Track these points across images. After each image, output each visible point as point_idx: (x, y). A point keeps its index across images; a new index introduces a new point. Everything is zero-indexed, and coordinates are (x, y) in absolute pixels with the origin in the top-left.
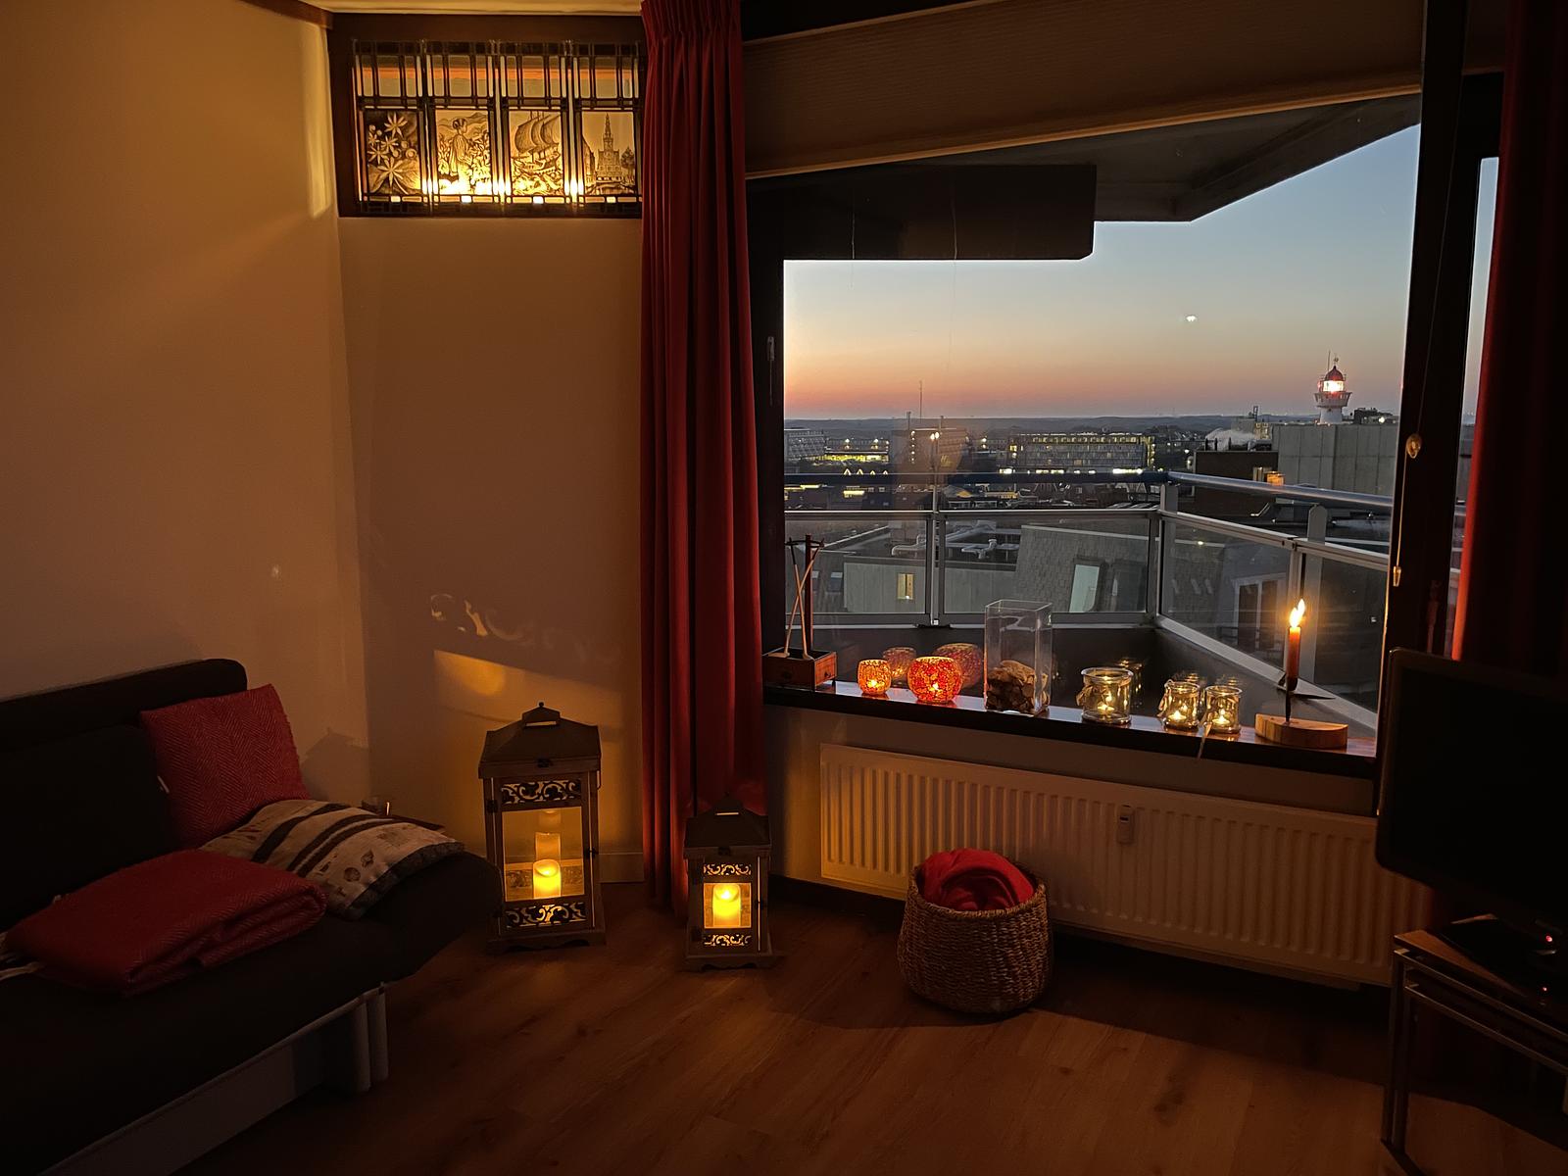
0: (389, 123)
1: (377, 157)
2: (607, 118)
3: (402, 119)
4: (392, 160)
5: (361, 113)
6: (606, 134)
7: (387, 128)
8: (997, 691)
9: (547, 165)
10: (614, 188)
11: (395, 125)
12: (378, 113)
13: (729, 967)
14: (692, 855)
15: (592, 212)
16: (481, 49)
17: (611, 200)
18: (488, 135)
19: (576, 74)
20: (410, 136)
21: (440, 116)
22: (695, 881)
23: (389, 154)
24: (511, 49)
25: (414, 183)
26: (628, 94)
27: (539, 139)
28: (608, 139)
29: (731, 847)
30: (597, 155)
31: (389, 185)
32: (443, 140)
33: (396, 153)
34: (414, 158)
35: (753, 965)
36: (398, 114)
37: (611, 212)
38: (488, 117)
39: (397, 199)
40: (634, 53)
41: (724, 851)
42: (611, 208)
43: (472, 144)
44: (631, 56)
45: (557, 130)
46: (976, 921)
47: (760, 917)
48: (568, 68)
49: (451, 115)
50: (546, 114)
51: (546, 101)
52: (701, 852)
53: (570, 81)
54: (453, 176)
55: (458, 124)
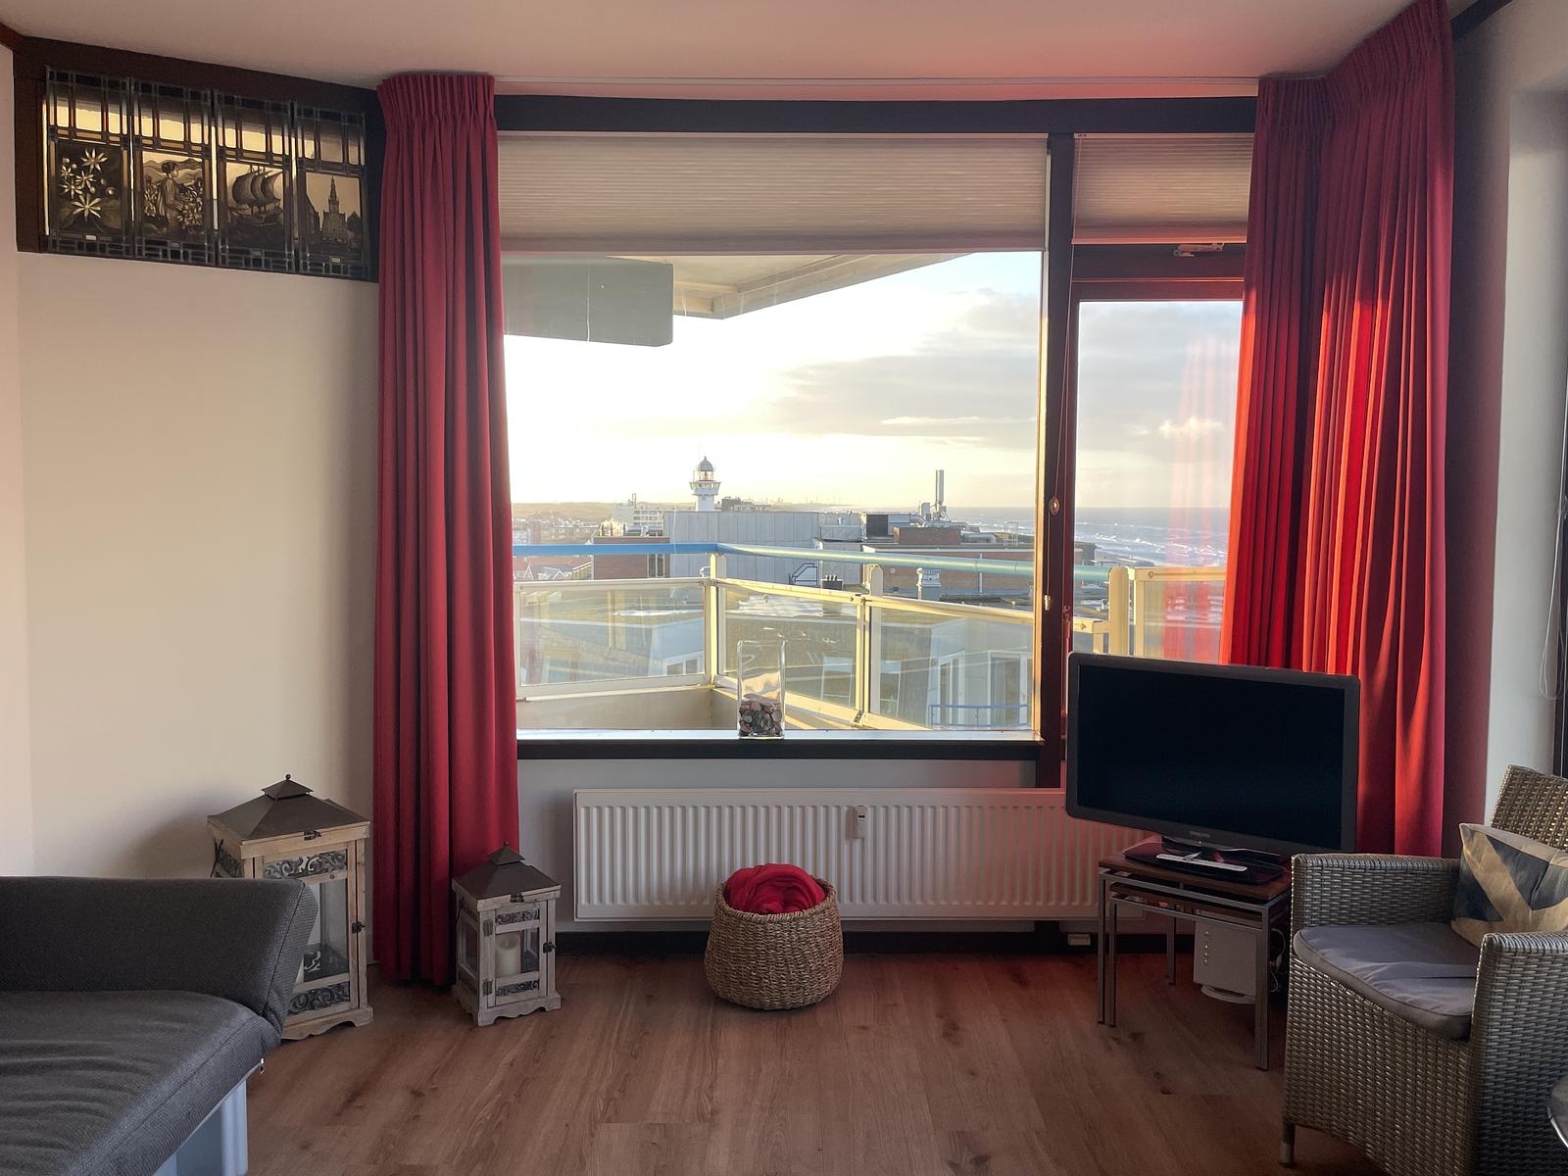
0: (86, 158)
1: (70, 192)
2: (333, 181)
3: (101, 155)
4: (88, 195)
5: (52, 144)
6: (331, 196)
7: (84, 162)
8: (749, 719)
9: (268, 220)
10: (339, 249)
11: (93, 160)
12: (72, 145)
13: (521, 1015)
14: (486, 907)
15: (316, 271)
16: (196, 96)
17: (336, 260)
18: (202, 181)
19: (300, 136)
20: (111, 174)
21: (148, 156)
22: (488, 932)
23: (86, 190)
24: (229, 101)
25: (115, 223)
26: (353, 159)
27: (259, 193)
28: (333, 200)
29: (523, 894)
30: (321, 216)
31: (85, 223)
32: (149, 181)
33: (93, 190)
34: (115, 196)
35: (542, 1009)
36: (98, 149)
37: (336, 272)
38: (202, 165)
39: (94, 238)
40: (361, 123)
41: (517, 898)
42: (336, 268)
43: (183, 189)
44: (358, 126)
45: (278, 186)
46: (778, 923)
47: (547, 961)
48: (291, 129)
49: (159, 158)
50: (267, 169)
51: (268, 157)
52: (495, 902)
53: (293, 140)
54: (161, 221)
55: (168, 167)
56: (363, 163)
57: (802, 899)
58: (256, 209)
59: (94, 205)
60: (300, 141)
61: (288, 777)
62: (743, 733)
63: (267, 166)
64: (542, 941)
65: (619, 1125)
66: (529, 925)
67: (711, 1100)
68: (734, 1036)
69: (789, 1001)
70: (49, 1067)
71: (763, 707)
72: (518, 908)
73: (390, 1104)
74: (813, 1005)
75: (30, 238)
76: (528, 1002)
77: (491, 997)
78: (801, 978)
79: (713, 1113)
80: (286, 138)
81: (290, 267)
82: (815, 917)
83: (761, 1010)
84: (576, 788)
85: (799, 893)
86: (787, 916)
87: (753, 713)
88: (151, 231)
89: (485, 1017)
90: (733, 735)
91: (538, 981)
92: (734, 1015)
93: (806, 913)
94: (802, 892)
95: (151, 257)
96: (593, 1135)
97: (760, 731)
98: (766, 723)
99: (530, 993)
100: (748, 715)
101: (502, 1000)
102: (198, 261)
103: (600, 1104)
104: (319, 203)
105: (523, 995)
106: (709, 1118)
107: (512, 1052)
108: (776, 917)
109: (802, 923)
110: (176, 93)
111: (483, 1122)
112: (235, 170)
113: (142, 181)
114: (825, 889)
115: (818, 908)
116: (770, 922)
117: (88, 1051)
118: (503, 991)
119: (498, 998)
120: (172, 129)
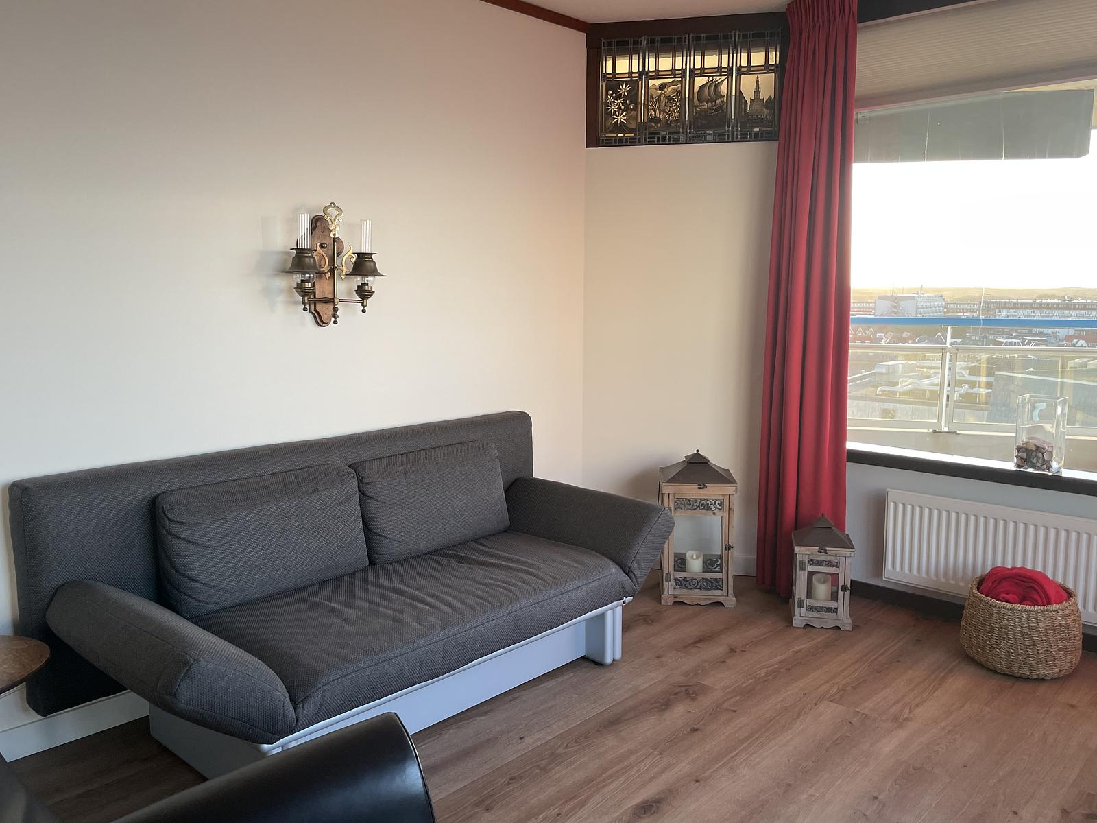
0: (620, 89)
1: (611, 110)
2: (758, 78)
3: (628, 86)
4: (620, 111)
5: (604, 84)
6: (756, 88)
7: (619, 92)
8: (1025, 456)
9: (716, 110)
10: (759, 122)
11: (624, 90)
12: (614, 83)
13: (823, 627)
14: (801, 552)
15: (743, 139)
16: (679, 40)
17: (757, 130)
18: (680, 92)
19: (739, 51)
20: (632, 97)
21: (652, 82)
22: (803, 569)
23: (619, 108)
24: (698, 39)
25: (633, 125)
26: (772, 62)
27: (712, 93)
28: (757, 91)
29: (827, 549)
30: (749, 102)
31: (619, 127)
32: (652, 97)
33: (623, 107)
34: (634, 110)
35: (838, 628)
36: (626, 83)
37: (756, 138)
38: (681, 81)
39: (622, 135)
40: (778, 36)
41: (822, 550)
42: (756, 134)
43: (669, 99)
44: (776, 38)
45: (724, 88)
46: (1012, 611)
47: (844, 598)
48: (734, 48)
49: (657, 82)
50: (718, 78)
51: (719, 70)
52: (809, 550)
53: (735, 55)
54: (657, 120)
55: (662, 87)
56: (778, 63)
57: (1038, 598)
58: (710, 104)
59: (623, 116)
60: (739, 55)
61: (698, 451)
62: (1019, 466)
63: (718, 76)
64: (841, 583)
65: (836, 705)
66: (833, 570)
67: (910, 712)
68: (961, 680)
69: (1017, 672)
70: (510, 568)
71: (1037, 448)
72: (823, 557)
73: (716, 650)
74: (1041, 680)
75: (594, 140)
76: (829, 621)
77: (803, 610)
78: (1028, 656)
79: (907, 720)
80: (731, 55)
81: (728, 138)
82: (1048, 615)
83: (995, 672)
84: (889, 488)
85: (1034, 592)
86: (1020, 607)
87: (1028, 451)
88: (651, 127)
89: (797, 621)
90: (1010, 466)
91: (837, 609)
92: (971, 669)
93: (1037, 608)
94: (1038, 593)
95: (651, 143)
96: (816, 704)
97: (1034, 466)
98: (1038, 461)
99: (831, 615)
100: (1023, 452)
101: (810, 614)
102: (676, 142)
103: (835, 690)
104: (748, 94)
105: (826, 615)
106: (899, 722)
107: (803, 645)
108: (1009, 605)
109: (1033, 615)
110: (668, 41)
111: (758, 676)
112: (699, 82)
113: (648, 95)
114: (1069, 594)
115: (1050, 607)
116: (1004, 608)
117: (532, 566)
118: (811, 609)
119: (807, 612)
120: (665, 63)
